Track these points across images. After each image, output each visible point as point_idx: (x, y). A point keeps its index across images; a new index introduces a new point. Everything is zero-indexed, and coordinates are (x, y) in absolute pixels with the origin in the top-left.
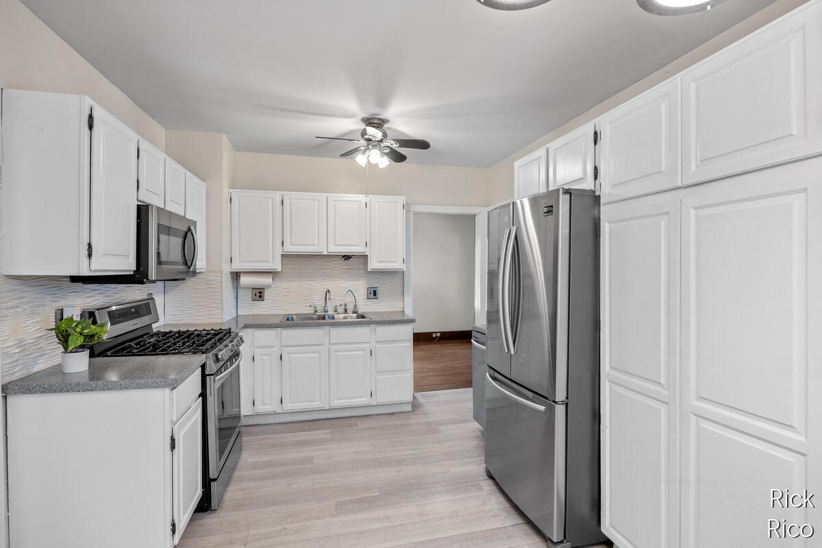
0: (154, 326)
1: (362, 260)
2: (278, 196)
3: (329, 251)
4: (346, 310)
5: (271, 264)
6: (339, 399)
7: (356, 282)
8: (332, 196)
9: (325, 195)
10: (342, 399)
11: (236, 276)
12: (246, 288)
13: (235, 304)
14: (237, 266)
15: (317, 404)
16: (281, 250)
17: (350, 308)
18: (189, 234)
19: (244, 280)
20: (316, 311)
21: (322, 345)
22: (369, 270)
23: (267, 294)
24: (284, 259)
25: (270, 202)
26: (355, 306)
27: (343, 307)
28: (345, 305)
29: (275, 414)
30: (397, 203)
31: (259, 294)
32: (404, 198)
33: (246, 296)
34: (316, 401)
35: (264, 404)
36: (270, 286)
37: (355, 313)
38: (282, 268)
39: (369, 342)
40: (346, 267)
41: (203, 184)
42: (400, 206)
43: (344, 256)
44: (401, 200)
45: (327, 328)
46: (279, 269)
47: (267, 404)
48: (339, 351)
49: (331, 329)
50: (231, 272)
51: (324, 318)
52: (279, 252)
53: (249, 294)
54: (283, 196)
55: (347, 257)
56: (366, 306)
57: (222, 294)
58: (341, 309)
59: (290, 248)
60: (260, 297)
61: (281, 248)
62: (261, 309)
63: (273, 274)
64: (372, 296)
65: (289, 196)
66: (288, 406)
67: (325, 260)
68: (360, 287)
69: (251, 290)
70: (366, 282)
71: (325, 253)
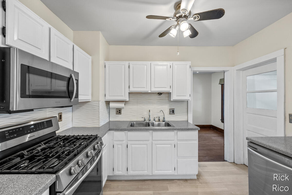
0: (57, 132)
1: (167, 95)
2: (127, 63)
3: (152, 91)
4: (159, 120)
5: (124, 97)
6: (157, 170)
7: (164, 106)
8: (153, 63)
9: (149, 62)
10: (159, 170)
11: (108, 103)
12: (113, 108)
13: (108, 116)
14: (108, 98)
15: (145, 172)
16: (128, 90)
17: (161, 119)
18: (71, 79)
19: (112, 105)
20: (145, 120)
21: (148, 141)
22: (172, 100)
23: (122, 111)
24: (131, 95)
25: (123, 67)
26: (164, 118)
27: (158, 118)
28: (159, 118)
29: (124, 176)
30: (187, 65)
31: (119, 111)
32: (190, 62)
33: (113, 112)
34: (145, 171)
35: (118, 171)
36: (123, 108)
37: (164, 121)
38: (129, 99)
39: (173, 140)
40: (159, 99)
41: (90, 57)
42: (188, 67)
43: (159, 93)
44: (189, 63)
45: (151, 132)
46: (128, 100)
47: (120, 171)
48: (157, 144)
49: (153, 132)
50: (105, 101)
51: (149, 125)
52: (127, 91)
53: (114, 111)
54: (129, 63)
55: (160, 94)
56: (169, 118)
57: (99, 112)
58: (157, 119)
59: (132, 89)
60: (120, 112)
61: (128, 89)
62: (119, 118)
63: (125, 102)
64: (172, 113)
65: (132, 63)
66: (131, 172)
67: (150, 95)
68: (166, 108)
69: (116, 109)
70: (169, 106)
71: (150, 92)
